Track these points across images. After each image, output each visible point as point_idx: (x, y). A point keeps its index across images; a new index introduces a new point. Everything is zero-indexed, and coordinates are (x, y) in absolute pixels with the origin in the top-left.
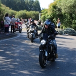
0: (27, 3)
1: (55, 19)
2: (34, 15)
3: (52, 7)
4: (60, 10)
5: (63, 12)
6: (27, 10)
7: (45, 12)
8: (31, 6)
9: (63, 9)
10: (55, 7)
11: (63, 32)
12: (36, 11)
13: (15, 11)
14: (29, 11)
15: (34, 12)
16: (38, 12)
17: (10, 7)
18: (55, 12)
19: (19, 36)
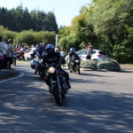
0: (35, 18)
1: (82, 44)
2: (47, 37)
3: (77, 24)
4: (91, 28)
5: (97, 31)
6: (35, 30)
7: (66, 31)
8: (40, 23)
9: (96, 27)
10: (82, 23)
11: (98, 65)
12: (50, 31)
13: (14, 32)
14: (38, 31)
15: (47, 32)
16: (52, 33)
17: (5, 26)
18: (83, 31)
19: (22, 75)
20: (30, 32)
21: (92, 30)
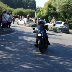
0: (24, 2)
1: (49, 17)
2: (30, 12)
3: (47, 6)
4: (55, 9)
5: (58, 10)
6: (24, 8)
7: (41, 10)
8: (27, 4)
9: (57, 8)
10: (50, 6)
12: (32, 9)
13: (13, 9)
14: (26, 9)
15: (30, 10)
17: (8, 5)
18: (50, 10)
19: (16, 32)
20: (21, 9)
21: (55, 10)
